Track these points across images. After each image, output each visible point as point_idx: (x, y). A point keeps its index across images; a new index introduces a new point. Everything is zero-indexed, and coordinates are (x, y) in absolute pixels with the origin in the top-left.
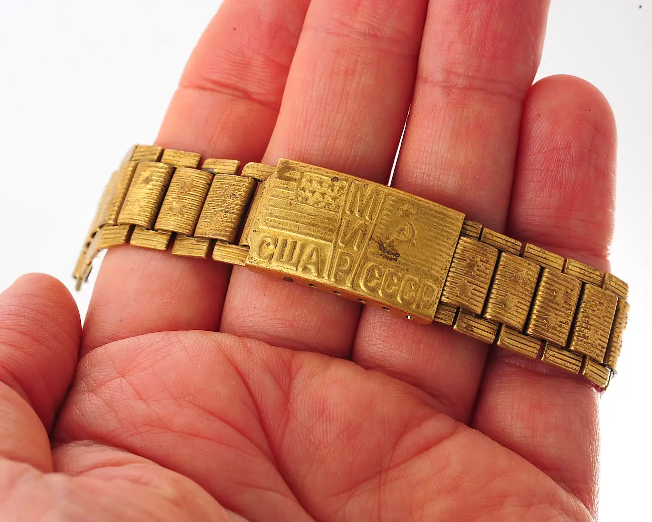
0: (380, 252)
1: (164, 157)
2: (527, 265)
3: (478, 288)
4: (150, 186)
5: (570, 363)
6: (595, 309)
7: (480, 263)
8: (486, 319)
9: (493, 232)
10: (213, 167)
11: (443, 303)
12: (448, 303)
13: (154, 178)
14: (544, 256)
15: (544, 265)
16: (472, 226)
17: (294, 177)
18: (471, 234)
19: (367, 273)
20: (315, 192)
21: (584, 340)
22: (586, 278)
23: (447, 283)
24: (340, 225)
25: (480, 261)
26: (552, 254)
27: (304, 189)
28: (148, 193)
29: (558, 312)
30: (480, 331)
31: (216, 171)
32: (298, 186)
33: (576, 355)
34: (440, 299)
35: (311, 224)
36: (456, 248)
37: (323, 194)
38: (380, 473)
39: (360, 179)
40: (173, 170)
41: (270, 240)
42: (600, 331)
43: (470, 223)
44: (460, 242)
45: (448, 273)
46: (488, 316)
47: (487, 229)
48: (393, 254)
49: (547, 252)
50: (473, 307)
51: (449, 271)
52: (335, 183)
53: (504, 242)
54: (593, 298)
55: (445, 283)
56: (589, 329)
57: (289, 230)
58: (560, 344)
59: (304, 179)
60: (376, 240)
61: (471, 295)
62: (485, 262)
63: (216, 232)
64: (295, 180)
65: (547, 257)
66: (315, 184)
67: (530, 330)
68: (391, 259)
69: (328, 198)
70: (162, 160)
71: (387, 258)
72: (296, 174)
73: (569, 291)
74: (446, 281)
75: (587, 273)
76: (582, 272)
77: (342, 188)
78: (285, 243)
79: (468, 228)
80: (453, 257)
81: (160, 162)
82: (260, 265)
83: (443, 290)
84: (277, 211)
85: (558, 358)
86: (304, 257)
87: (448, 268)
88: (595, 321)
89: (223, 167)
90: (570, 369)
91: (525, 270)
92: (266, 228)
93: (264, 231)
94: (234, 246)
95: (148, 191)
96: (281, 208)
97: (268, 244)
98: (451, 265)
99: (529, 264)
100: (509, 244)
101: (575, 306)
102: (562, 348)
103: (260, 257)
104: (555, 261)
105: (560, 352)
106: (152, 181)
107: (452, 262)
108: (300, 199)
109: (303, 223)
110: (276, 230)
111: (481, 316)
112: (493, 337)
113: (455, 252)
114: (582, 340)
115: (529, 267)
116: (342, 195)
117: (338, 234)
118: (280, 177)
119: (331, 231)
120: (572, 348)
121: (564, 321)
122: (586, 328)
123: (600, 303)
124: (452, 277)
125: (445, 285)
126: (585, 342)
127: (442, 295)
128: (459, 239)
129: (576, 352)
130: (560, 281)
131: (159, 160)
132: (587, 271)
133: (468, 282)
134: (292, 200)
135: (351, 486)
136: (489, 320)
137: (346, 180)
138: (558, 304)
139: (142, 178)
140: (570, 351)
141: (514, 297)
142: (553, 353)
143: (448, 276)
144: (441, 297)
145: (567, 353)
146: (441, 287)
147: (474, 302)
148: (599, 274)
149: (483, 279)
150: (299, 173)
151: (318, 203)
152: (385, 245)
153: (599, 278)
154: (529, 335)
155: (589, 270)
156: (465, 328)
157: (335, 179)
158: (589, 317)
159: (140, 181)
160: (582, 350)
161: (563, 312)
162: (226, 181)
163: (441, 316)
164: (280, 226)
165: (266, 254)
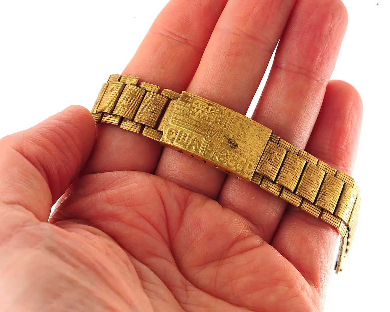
0: (228, 143)
1: (122, 79)
2: (300, 160)
3: (274, 168)
4: (113, 93)
5: (315, 211)
6: (329, 186)
7: (277, 156)
8: (276, 184)
9: (285, 141)
10: (146, 87)
11: (256, 173)
12: (259, 173)
13: (115, 89)
14: (308, 156)
15: (307, 161)
16: (275, 137)
17: (189, 101)
18: (274, 141)
19: (221, 153)
20: (199, 110)
21: (322, 200)
22: (327, 171)
23: (260, 163)
24: (210, 128)
25: (277, 154)
26: (312, 156)
27: (193, 108)
28: (111, 97)
29: (312, 185)
30: (272, 190)
31: (147, 89)
32: (191, 105)
33: (318, 208)
34: (255, 171)
35: (195, 125)
36: (266, 146)
37: (203, 111)
38: (220, 259)
39: (222, 106)
40: (125, 85)
41: (174, 131)
42: (332, 197)
43: (274, 135)
44: (268, 144)
45: (260, 158)
46: (277, 182)
47: (282, 139)
48: (234, 145)
49: (310, 155)
50: (271, 177)
51: (261, 158)
52: (210, 107)
53: (290, 147)
54: (329, 180)
55: (259, 163)
56: (325, 196)
57: (184, 127)
58: (311, 201)
59: (194, 103)
60: (227, 137)
61: (270, 171)
62: (279, 155)
63: (147, 122)
64: (190, 102)
65: (310, 157)
66: (199, 105)
67: (297, 192)
68: (233, 148)
69: (205, 114)
70: (120, 81)
71: (231, 147)
72: (190, 100)
73: (319, 176)
74: (259, 162)
75: (328, 169)
76: (326, 168)
77: (212, 110)
78: (181, 133)
79: (273, 138)
80: (264, 151)
81: (119, 81)
82: (167, 143)
83: (257, 166)
84: (179, 117)
85: (309, 208)
86: (190, 141)
87: (261, 156)
88: (329, 192)
89: (151, 88)
90: (314, 215)
91: (298, 162)
92: (173, 125)
93: (171, 126)
94: (154, 130)
95: (111, 96)
96: (181, 115)
97: (173, 133)
98: (262, 155)
99: (301, 159)
100: (291, 148)
101: (321, 183)
102: (312, 204)
103: (168, 139)
104: (313, 160)
105: (311, 205)
106: (114, 90)
107: (263, 153)
108: (191, 112)
109: (192, 124)
110: (177, 126)
111: (274, 182)
112: (279, 193)
113: (265, 149)
114: (321, 201)
115: (301, 161)
116: (212, 113)
117: (208, 132)
118: (182, 100)
119: (205, 130)
120: (316, 204)
121: (314, 190)
122: (324, 195)
123: (332, 183)
124: (262, 160)
125: (258, 164)
126: (323, 202)
127: (256, 169)
128: (268, 142)
129: (318, 207)
130: (315, 170)
131: (119, 80)
132: (328, 168)
133: (270, 164)
134: (187, 112)
135: (205, 263)
136: (278, 185)
137: (215, 106)
138: (312, 181)
139: (110, 89)
140: (315, 206)
141: (291, 174)
142: (307, 205)
143: (260, 160)
144: (256, 170)
145: (314, 207)
146: (256, 165)
147: (271, 174)
148: (334, 170)
149: (277, 164)
150: (192, 99)
151: (199, 115)
152: (231, 140)
153: (334, 172)
154: (296, 194)
155: (329, 167)
156: (266, 187)
157: (210, 105)
158: (326, 190)
159: (109, 91)
160: (321, 205)
161: (314, 185)
162: (154, 96)
163: (255, 180)
164: (180, 124)
165: (171, 138)
